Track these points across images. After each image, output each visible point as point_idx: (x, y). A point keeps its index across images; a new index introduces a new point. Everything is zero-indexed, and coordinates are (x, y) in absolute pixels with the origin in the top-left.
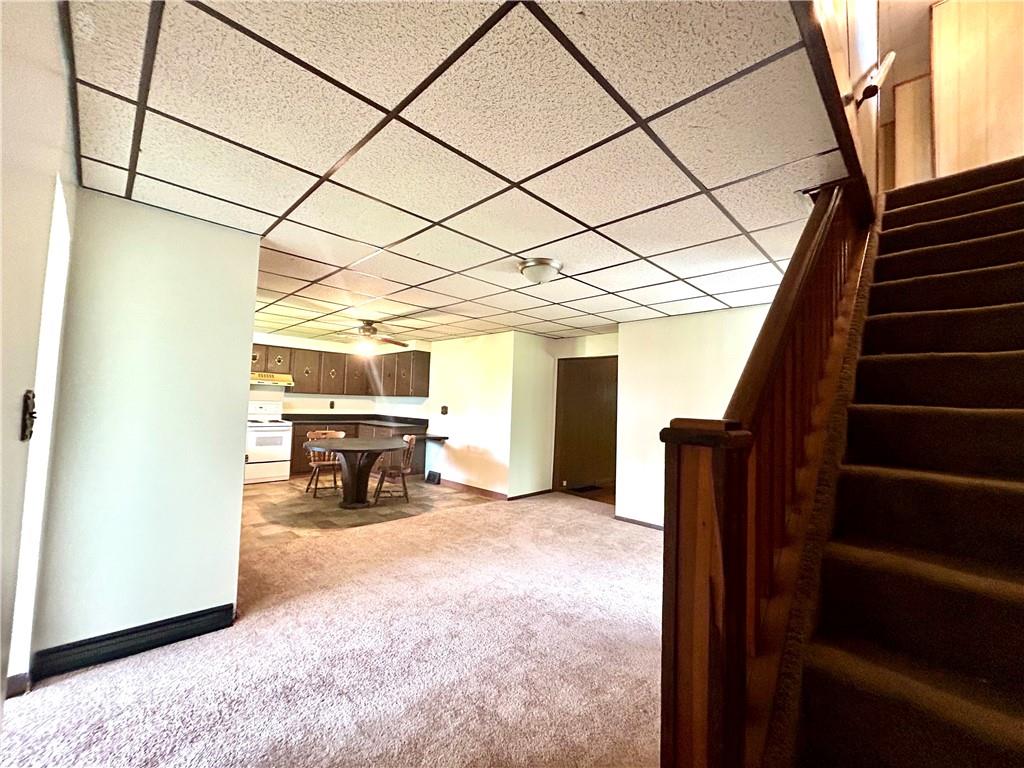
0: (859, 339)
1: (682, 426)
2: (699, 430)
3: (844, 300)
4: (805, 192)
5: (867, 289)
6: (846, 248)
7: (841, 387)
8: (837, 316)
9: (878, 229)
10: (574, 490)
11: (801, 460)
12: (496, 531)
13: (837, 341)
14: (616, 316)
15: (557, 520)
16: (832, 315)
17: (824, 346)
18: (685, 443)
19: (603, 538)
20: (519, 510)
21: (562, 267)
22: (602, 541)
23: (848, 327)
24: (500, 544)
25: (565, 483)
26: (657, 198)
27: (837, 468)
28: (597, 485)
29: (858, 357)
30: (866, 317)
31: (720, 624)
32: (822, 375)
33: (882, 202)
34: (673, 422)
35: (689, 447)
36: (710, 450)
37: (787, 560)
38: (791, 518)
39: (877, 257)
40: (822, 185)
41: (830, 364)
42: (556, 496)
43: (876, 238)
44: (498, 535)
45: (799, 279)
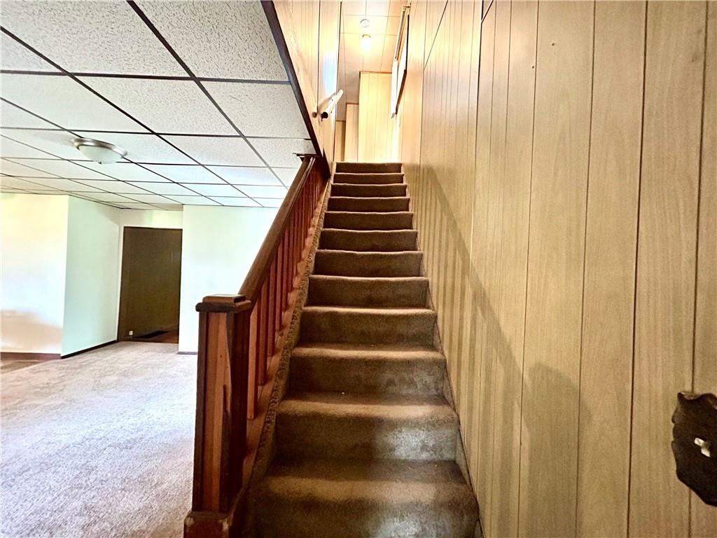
0: (318, 241)
1: (210, 301)
2: (219, 303)
3: (314, 219)
4: (298, 155)
5: (324, 214)
6: (318, 187)
7: (307, 266)
8: (310, 227)
9: (331, 181)
10: (142, 337)
11: (286, 307)
12: (45, 391)
13: (309, 241)
14: (182, 200)
15: (121, 366)
16: (308, 226)
17: (302, 244)
18: (212, 312)
19: (167, 371)
20: (77, 365)
21: (126, 154)
22: (166, 373)
23: (314, 233)
24: (52, 402)
25: (131, 333)
26: (210, 130)
27: (301, 309)
28: (164, 329)
29: (316, 249)
30: (321, 229)
31: (229, 409)
32: (300, 259)
33: (334, 167)
34: (204, 299)
35: (213, 314)
36: (225, 315)
37: (274, 362)
38: (278, 338)
39: (329, 197)
40: (305, 155)
41: (304, 254)
42: (121, 346)
43: (330, 187)
44: (49, 394)
45: (292, 200)
